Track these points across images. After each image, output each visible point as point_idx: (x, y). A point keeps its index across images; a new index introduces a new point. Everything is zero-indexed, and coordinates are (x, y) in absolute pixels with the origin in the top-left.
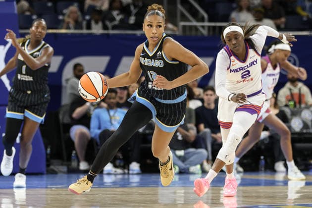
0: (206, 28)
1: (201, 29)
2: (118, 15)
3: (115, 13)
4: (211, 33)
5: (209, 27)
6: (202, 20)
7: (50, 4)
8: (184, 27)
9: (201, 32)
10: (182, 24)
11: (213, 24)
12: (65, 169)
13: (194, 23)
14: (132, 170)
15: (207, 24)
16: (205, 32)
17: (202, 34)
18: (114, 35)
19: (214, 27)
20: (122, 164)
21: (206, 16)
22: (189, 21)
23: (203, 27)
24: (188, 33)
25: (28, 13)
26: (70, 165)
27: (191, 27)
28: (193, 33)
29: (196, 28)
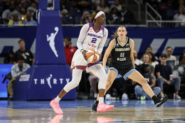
0: (161, 24)
1: (158, 24)
2: (115, 16)
3: (114, 15)
4: (163, 26)
5: (162, 23)
6: (159, 19)
7: (79, 11)
8: (149, 23)
9: (158, 26)
10: (148, 21)
11: (164, 21)
12: (86, 97)
13: (155, 21)
14: (123, 98)
15: (161, 21)
16: (160, 26)
17: (159, 27)
18: (112, 27)
19: (165, 23)
20: (116, 95)
21: (161, 17)
22: (152, 19)
23: (159, 23)
24: (151, 26)
25: (67, 16)
26: (89, 95)
27: (153, 23)
28: (154, 26)
29: (155, 23)
